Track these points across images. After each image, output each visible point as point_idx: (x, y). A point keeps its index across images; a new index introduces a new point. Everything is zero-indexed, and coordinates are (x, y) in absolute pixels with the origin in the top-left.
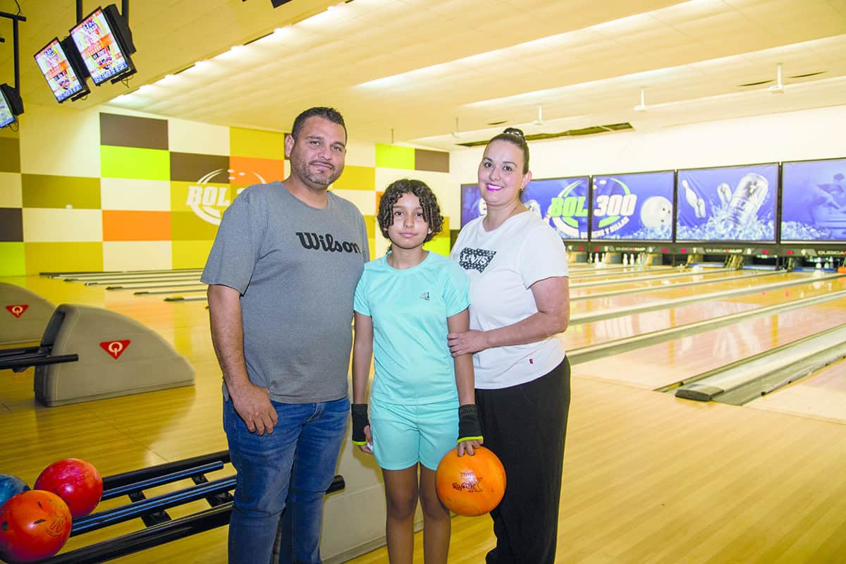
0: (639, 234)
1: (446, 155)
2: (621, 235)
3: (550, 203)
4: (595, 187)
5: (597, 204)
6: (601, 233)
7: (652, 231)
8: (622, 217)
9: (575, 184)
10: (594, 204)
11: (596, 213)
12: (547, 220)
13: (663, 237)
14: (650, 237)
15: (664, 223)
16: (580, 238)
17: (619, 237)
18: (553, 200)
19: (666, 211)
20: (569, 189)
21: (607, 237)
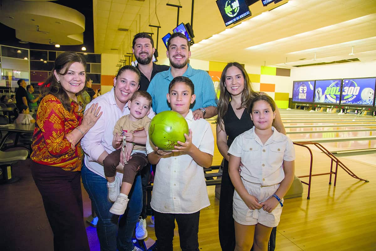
0: (360, 102)
1: (289, 70)
2: (352, 103)
3: (326, 89)
4: (343, 83)
5: (344, 90)
6: (344, 101)
7: (365, 101)
8: (354, 95)
9: (336, 82)
10: (343, 90)
11: (343, 93)
12: (324, 96)
13: (369, 104)
14: (364, 104)
15: (370, 98)
16: (336, 103)
17: (351, 103)
18: (327, 88)
19: (372, 94)
20: (333, 84)
21: (347, 103)
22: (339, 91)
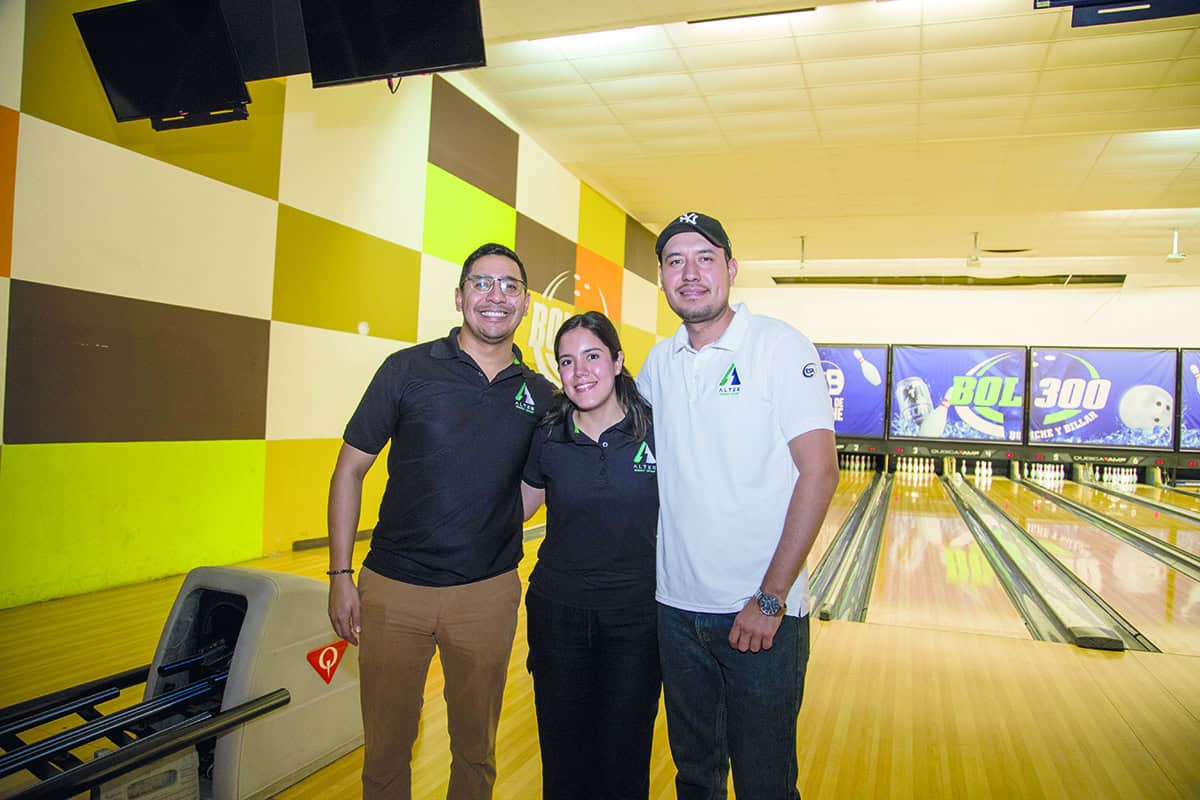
0: (1115, 437)
2: (1083, 439)
3: (952, 385)
4: (1034, 365)
5: (1040, 390)
6: (1044, 434)
7: (1138, 434)
8: (1087, 412)
9: (999, 358)
10: (1033, 388)
11: (1038, 403)
12: (942, 411)
13: (1157, 443)
14: (1135, 442)
15: (1159, 424)
16: (1008, 440)
17: (1079, 441)
18: (958, 380)
19: (1163, 406)
20: (987, 364)
21: (1059, 440)
22: (1014, 395)
